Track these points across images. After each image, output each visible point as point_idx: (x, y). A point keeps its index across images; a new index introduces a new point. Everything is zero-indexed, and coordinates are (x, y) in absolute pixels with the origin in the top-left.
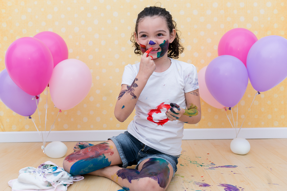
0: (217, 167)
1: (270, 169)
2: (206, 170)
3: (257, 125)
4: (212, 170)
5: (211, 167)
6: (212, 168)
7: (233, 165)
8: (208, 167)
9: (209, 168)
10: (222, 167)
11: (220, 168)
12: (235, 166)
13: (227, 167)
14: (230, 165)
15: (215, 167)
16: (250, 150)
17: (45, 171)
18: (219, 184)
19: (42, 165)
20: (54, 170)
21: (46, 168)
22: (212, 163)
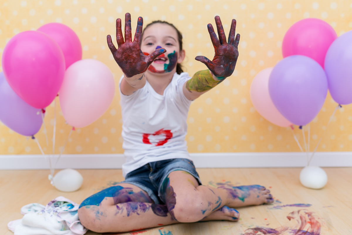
0: (284, 206)
2: (270, 210)
4: (278, 209)
5: (276, 206)
7: (306, 203)
8: (274, 206)
9: (274, 208)
10: (291, 205)
11: (288, 207)
12: (308, 205)
14: (302, 203)
15: (282, 206)
17: (58, 209)
18: (290, 230)
19: (53, 202)
20: (70, 209)
21: (58, 205)
22: (277, 201)
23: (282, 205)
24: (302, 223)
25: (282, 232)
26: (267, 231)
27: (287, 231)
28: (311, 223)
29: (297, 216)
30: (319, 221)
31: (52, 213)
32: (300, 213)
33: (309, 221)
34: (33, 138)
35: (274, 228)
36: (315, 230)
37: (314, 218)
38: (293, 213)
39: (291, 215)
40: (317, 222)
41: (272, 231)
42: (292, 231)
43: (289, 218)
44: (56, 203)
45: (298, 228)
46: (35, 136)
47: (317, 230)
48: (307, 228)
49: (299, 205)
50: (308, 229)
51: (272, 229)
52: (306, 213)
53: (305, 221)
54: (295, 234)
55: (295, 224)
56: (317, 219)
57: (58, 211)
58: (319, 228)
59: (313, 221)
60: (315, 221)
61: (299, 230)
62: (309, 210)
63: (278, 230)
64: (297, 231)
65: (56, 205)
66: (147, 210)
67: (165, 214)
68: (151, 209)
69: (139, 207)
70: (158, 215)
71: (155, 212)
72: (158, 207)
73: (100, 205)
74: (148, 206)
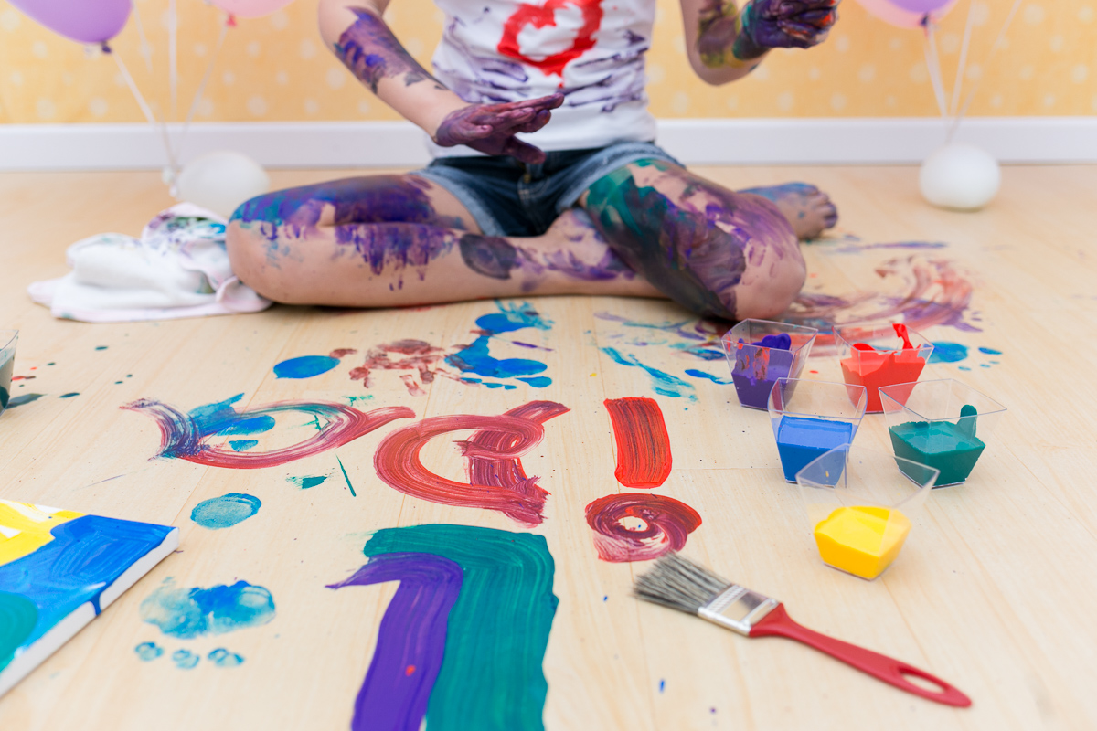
6: (849, 252)
10: (888, 246)
12: (938, 246)
17: (182, 235)
19: (164, 218)
20: (217, 234)
31: (164, 246)
32: (915, 262)
33: (940, 278)
34: (107, 50)
37: (953, 272)
38: (893, 262)
39: (886, 267)
43: (882, 274)
44: (172, 221)
46: (112, 43)
53: (929, 278)
55: (898, 286)
56: (962, 274)
57: (183, 240)
59: (950, 278)
60: (957, 280)
65: (174, 227)
66: (443, 252)
67: (502, 273)
68: (456, 250)
69: (417, 241)
70: (479, 271)
71: (469, 262)
72: (483, 246)
73: (283, 223)
74: (448, 239)
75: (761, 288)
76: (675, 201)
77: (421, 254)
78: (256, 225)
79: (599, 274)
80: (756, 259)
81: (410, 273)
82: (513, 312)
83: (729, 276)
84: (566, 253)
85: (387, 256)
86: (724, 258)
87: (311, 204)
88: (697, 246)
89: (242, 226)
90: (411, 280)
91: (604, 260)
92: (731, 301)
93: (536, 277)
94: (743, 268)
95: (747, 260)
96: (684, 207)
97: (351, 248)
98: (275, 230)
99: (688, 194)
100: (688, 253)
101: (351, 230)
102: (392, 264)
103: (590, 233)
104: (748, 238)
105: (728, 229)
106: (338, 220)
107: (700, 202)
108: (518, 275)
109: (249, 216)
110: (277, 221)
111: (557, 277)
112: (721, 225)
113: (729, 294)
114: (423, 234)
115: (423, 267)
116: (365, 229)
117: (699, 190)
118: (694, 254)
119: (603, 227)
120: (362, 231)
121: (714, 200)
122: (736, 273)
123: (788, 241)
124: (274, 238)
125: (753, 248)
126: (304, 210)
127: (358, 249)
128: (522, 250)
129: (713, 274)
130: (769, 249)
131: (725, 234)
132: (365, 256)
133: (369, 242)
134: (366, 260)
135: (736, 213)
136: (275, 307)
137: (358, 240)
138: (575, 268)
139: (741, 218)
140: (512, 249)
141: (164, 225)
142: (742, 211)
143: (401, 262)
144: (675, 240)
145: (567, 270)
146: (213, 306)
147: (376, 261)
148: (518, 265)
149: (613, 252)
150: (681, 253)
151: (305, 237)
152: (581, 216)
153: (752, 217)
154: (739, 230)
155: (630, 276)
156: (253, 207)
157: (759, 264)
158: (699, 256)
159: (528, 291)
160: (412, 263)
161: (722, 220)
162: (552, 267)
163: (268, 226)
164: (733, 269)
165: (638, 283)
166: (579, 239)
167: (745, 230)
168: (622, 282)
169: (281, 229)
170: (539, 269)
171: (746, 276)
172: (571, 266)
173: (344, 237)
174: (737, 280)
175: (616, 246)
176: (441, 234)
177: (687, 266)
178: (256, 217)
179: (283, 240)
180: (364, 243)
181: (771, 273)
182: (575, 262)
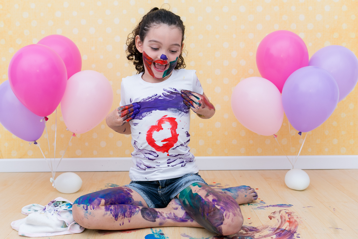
0: (267, 206)
1: (333, 210)
2: (254, 210)
3: (320, 152)
4: (262, 209)
5: (260, 206)
6: (261, 208)
7: (288, 204)
8: (257, 206)
9: (258, 208)
10: (274, 206)
11: (271, 207)
12: (290, 206)
13: (280, 207)
14: (284, 204)
15: (265, 207)
16: (310, 184)
17: (58, 208)
18: (270, 228)
19: (53, 202)
20: (69, 208)
21: (58, 205)
22: (262, 201)
23: (266, 205)
24: (282, 222)
25: (263, 230)
26: (249, 229)
27: (267, 229)
28: (290, 222)
29: (278, 216)
30: (297, 220)
31: (53, 212)
32: (281, 213)
33: (288, 220)
35: (255, 226)
36: (293, 228)
37: (293, 218)
38: (274, 213)
39: (272, 215)
40: (296, 221)
41: (254, 229)
42: (272, 229)
43: (270, 218)
44: (55, 203)
45: (277, 227)
47: (294, 228)
48: (286, 226)
49: (281, 206)
50: (286, 228)
51: (253, 228)
52: (287, 213)
53: (285, 220)
54: (274, 232)
55: (275, 223)
56: (295, 218)
57: (59, 210)
58: (296, 227)
59: (291, 220)
60: (294, 220)
61: (278, 229)
62: (290, 210)
63: (259, 228)
64: (276, 229)
65: (56, 205)
66: (136, 214)
67: (153, 220)
68: (140, 213)
69: (128, 210)
70: (146, 219)
71: (143, 217)
72: (148, 211)
73: (90, 205)
74: (137, 209)
75: (229, 226)
76: (204, 198)
77: (129, 214)
78: (82, 205)
79: (183, 220)
80: (227, 217)
81: (126, 220)
82: (156, 233)
83: (219, 222)
84: (172, 213)
85: (119, 215)
86: (218, 217)
87: (98, 199)
88: (210, 213)
89: (77, 206)
90: (126, 223)
91: (184, 216)
92: (220, 230)
93: (163, 221)
94: (224, 220)
95: (225, 217)
96: (206, 200)
97: (109, 212)
98: (87, 207)
99: (207, 195)
100: (207, 214)
101: (109, 207)
102: (121, 217)
103: (180, 207)
104: (225, 210)
105: (219, 207)
106: (105, 204)
107: (211, 198)
108: (158, 220)
109: (80, 203)
110: (88, 204)
111: (170, 221)
112: (216, 206)
113: (220, 228)
114: (130, 209)
115: (130, 218)
116: (113, 206)
117: (210, 194)
118: (209, 215)
119: (184, 205)
120: (112, 207)
121: (215, 198)
122: (221, 221)
123: (237, 211)
124: (87, 209)
125: (226, 213)
126: (96, 201)
127: (111, 213)
128: (159, 212)
129: (215, 222)
130: (231, 214)
131: (218, 209)
132: (113, 215)
133: (114, 210)
134: (113, 216)
135: (221, 202)
136: (85, 230)
137: (111, 210)
138: (175, 218)
139: (223, 204)
140: (157, 212)
141: (52, 204)
142: (223, 201)
143: (123, 216)
144: (204, 210)
145: (173, 219)
146: (66, 231)
147: (116, 216)
148: (158, 217)
149: (186, 213)
150: (205, 214)
151: (96, 209)
152: (177, 201)
153: (226, 203)
154: (222, 208)
155: (192, 221)
156: (81, 200)
157: (228, 218)
158: (211, 216)
159: (161, 225)
160: (127, 217)
161: (217, 204)
162: (168, 218)
163: (85, 206)
164: (220, 220)
165: (194, 223)
166: (177, 209)
167: (224, 208)
168: (189, 223)
169: (89, 207)
170: (164, 219)
171: (225, 222)
172: (174, 217)
173: (107, 209)
174: (222, 223)
175: (188, 211)
176: (135, 208)
177: (207, 218)
178: (82, 203)
179: (89, 210)
180: (113, 211)
181: (232, 221)
182: (175, 216)
